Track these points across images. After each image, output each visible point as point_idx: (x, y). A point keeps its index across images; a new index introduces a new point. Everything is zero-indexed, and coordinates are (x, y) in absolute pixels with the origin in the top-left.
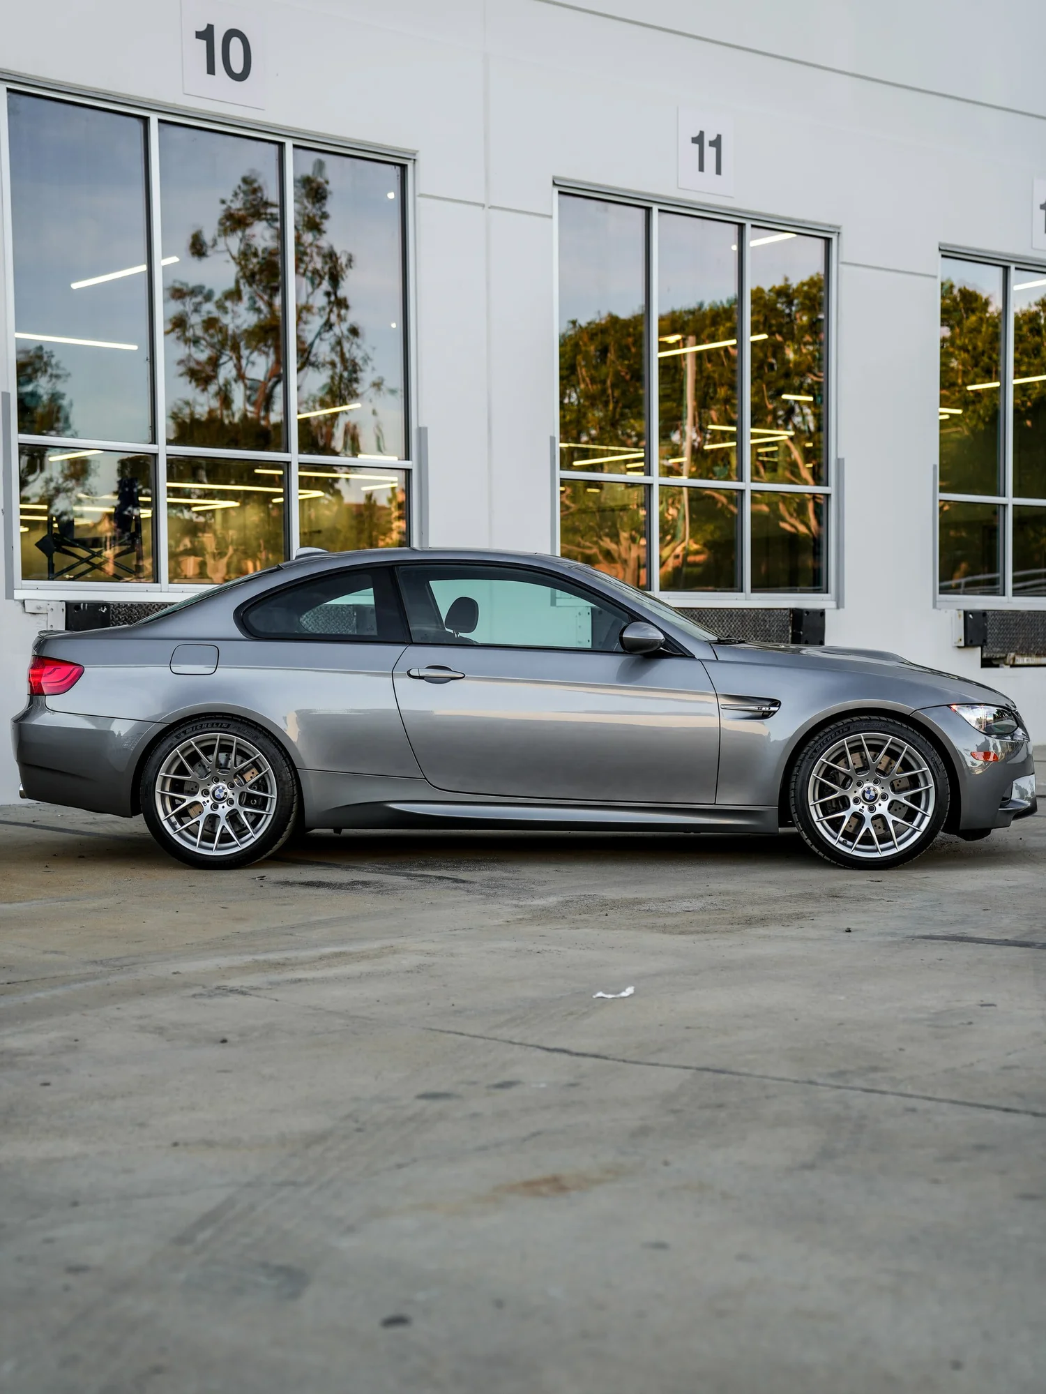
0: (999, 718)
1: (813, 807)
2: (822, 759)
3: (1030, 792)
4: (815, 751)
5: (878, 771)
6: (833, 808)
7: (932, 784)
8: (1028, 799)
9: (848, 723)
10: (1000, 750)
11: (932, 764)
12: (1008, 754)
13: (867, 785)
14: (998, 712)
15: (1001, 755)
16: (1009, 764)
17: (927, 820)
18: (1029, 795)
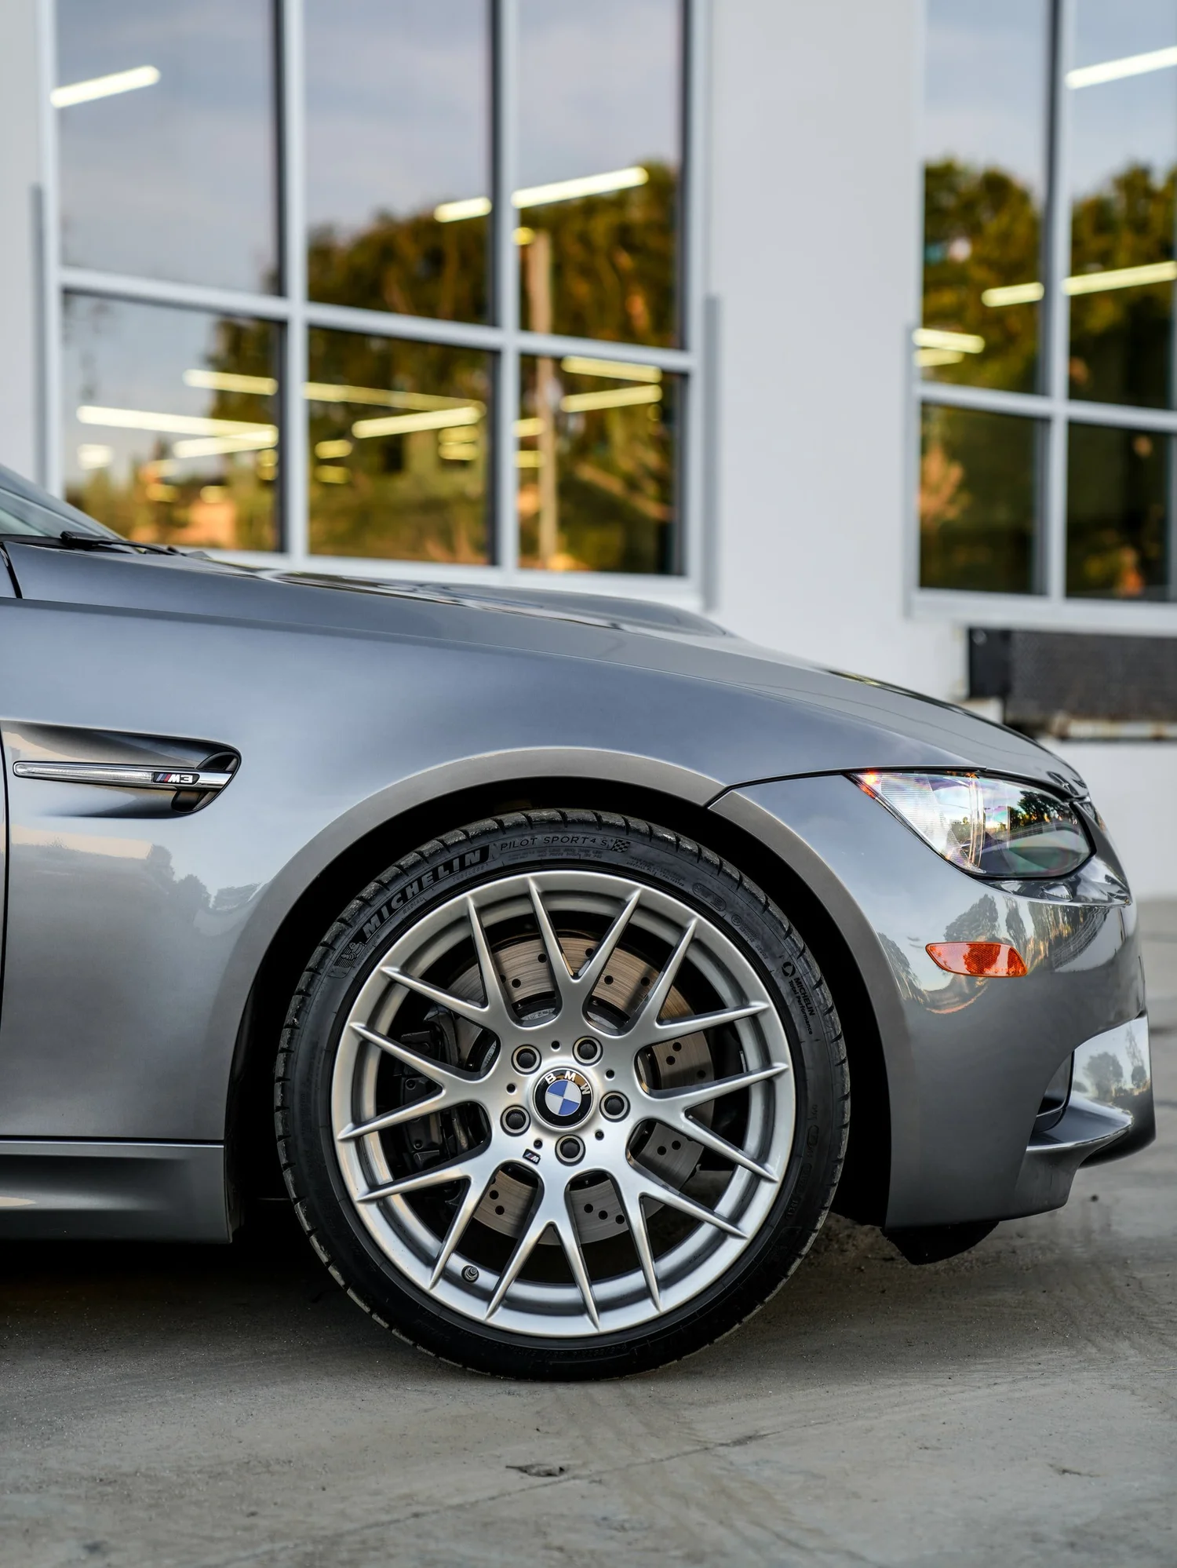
0: (1028, 823)
1: (352, 1146)
2: (387, 967)
3: (1127, 1070)
4: (360, 937)
5: (595, 1005)
6: (432, 1146)
7: (783, 1064)
8: (1122, 1100)
9: (486, 833)
10: (1030, 929)
11: (784, 987)
12: (1058, 942)
13: (552, 1062)
14: (1028, 801)
15: (1033, 949)
16: (1060, 973)
17: (766, 1195)
18: (1128, 1084)
